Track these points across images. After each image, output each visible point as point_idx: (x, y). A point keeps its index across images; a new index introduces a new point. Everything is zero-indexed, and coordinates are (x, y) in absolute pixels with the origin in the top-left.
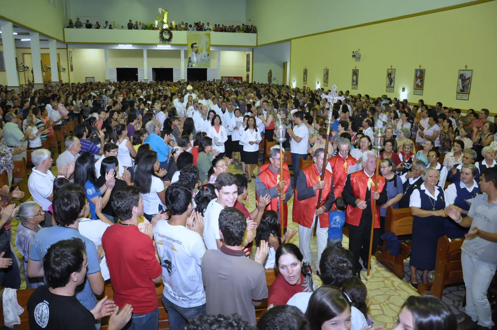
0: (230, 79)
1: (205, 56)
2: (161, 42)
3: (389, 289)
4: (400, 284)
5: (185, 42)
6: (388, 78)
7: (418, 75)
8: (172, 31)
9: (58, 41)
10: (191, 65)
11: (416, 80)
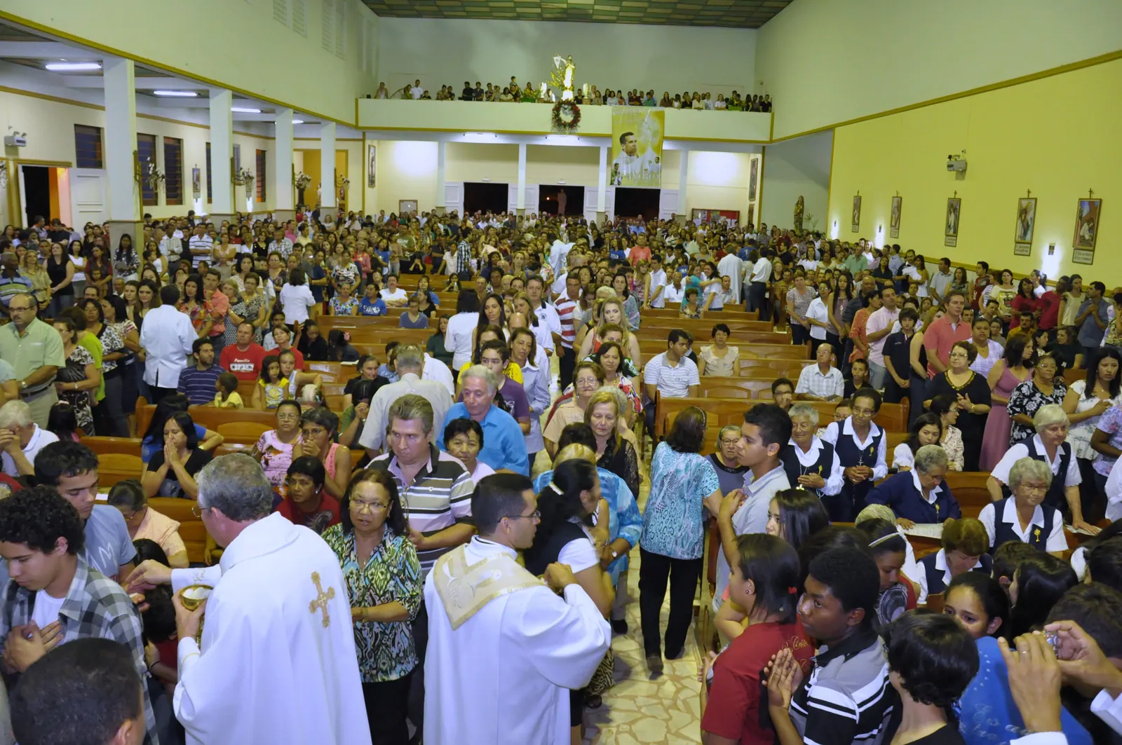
0: (712, 215)
1: (650, 162)
2: (555, 129)
5: (607, 130)
6: (1020, 221)
7: (1084, 215)
8: (580, 106)
9: (340, 123)
11: (1079, 226)
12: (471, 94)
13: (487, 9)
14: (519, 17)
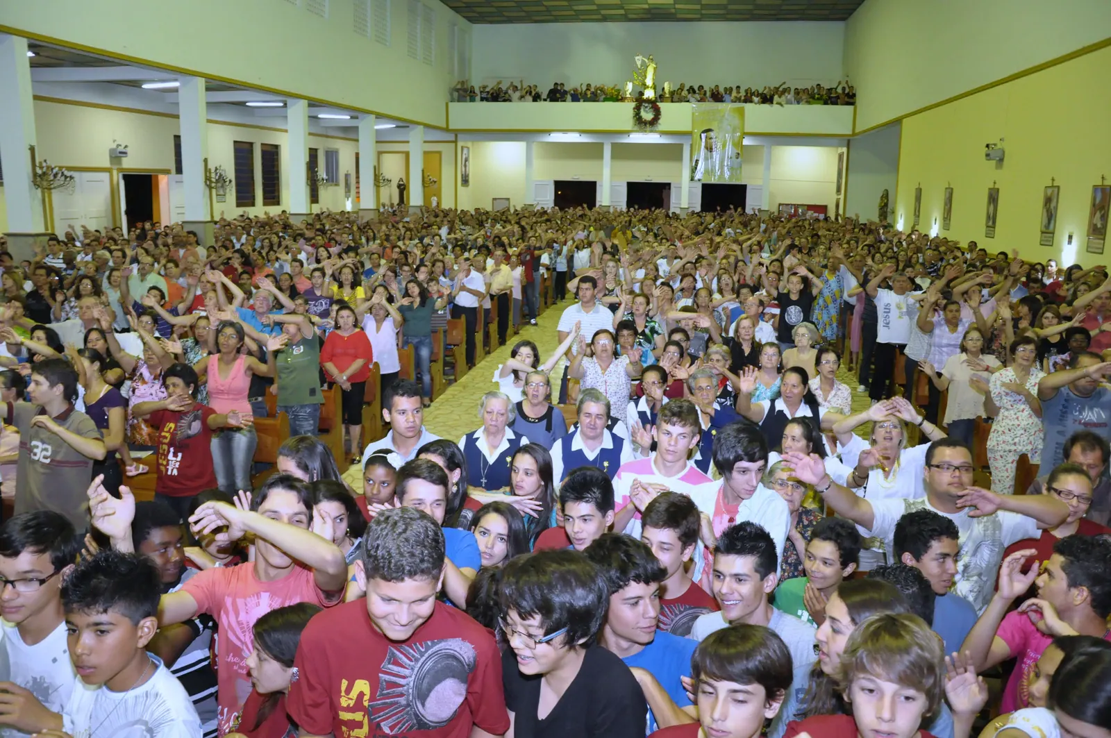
0: (799, 209)
1: (730, 158)
2: (636, 127)
5: (688, 128)
6: (1044, 210)
7: (1098, 201)
8: (660, 104)
9: (427, 126)
11: (1093, 214)
12: (557, 94)
13: (573, 13)
14: (605, 19)
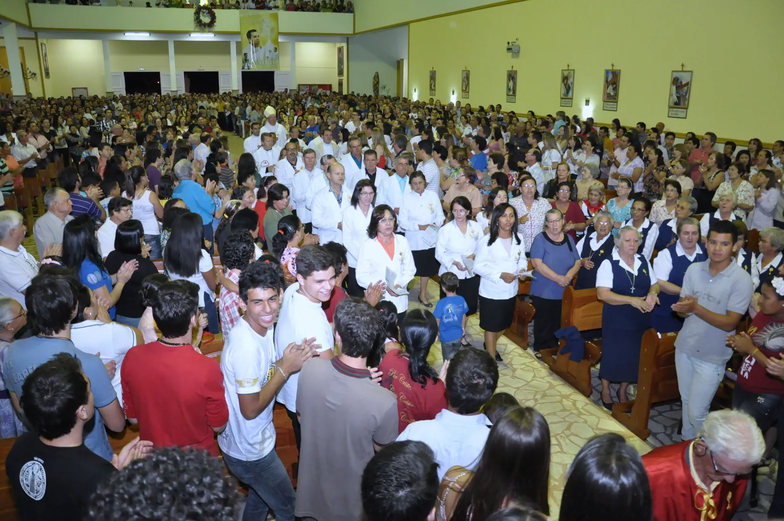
0: (312, 88)
1: (270, 51)
2: (197, 28)
3: (568, 413)
4: (586, 404)
5: (236, 29)
6: (563, 84)
7: (609, 79)
8: (214, 10)
9: (19, 25)
10: (248, 67)
11: (606, 87)
